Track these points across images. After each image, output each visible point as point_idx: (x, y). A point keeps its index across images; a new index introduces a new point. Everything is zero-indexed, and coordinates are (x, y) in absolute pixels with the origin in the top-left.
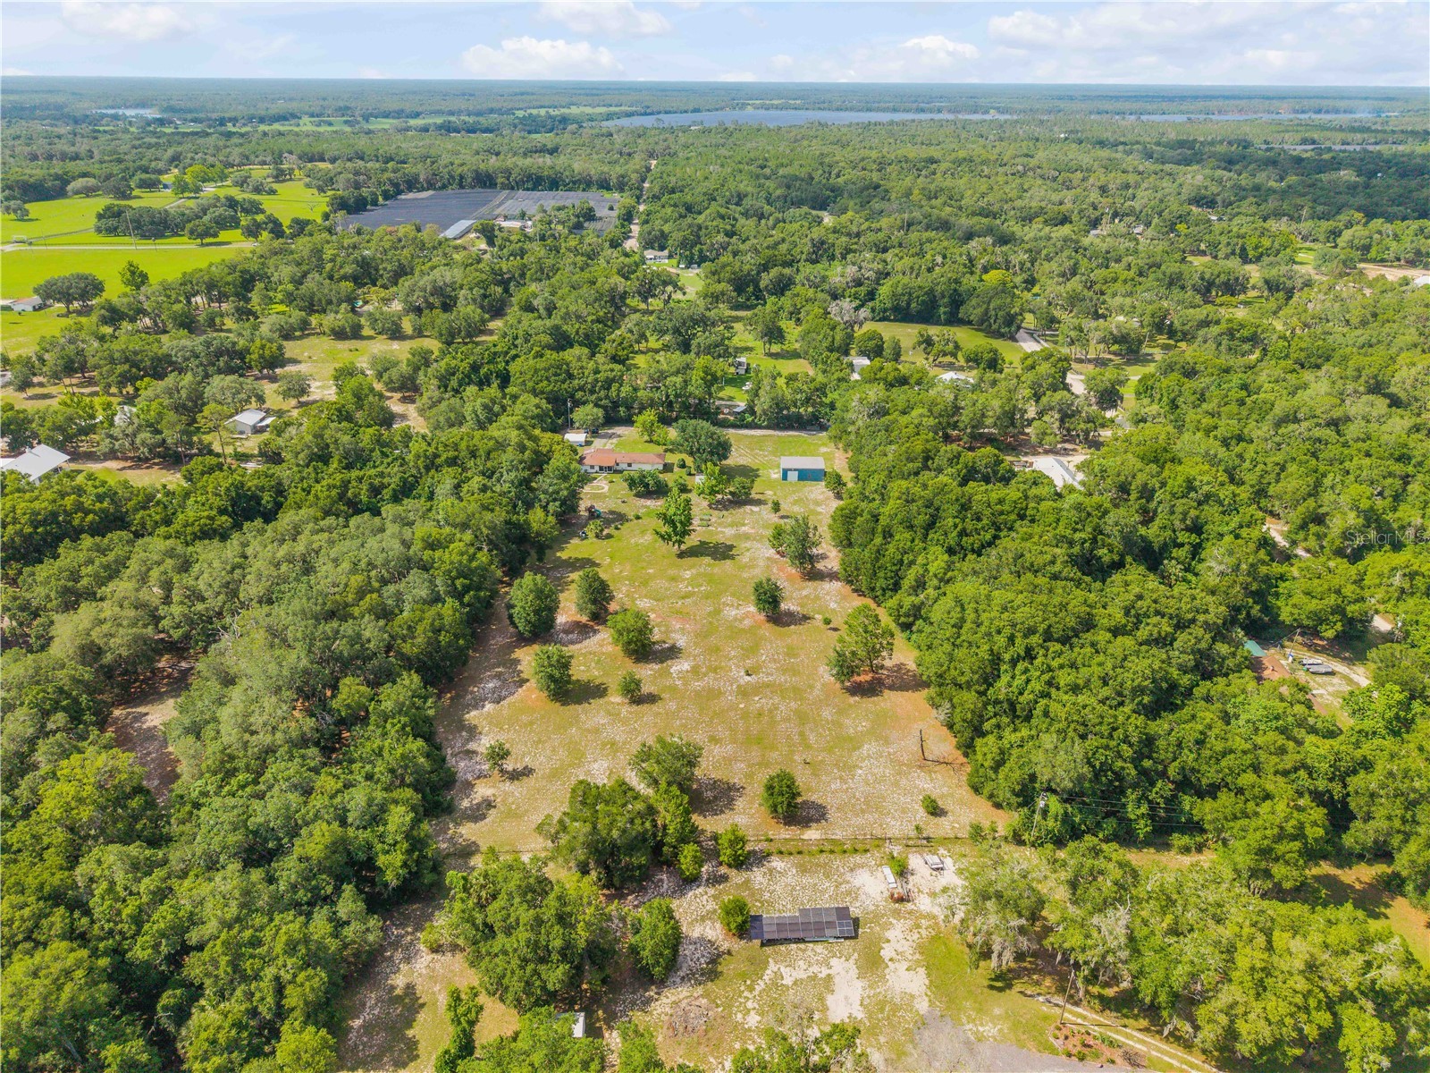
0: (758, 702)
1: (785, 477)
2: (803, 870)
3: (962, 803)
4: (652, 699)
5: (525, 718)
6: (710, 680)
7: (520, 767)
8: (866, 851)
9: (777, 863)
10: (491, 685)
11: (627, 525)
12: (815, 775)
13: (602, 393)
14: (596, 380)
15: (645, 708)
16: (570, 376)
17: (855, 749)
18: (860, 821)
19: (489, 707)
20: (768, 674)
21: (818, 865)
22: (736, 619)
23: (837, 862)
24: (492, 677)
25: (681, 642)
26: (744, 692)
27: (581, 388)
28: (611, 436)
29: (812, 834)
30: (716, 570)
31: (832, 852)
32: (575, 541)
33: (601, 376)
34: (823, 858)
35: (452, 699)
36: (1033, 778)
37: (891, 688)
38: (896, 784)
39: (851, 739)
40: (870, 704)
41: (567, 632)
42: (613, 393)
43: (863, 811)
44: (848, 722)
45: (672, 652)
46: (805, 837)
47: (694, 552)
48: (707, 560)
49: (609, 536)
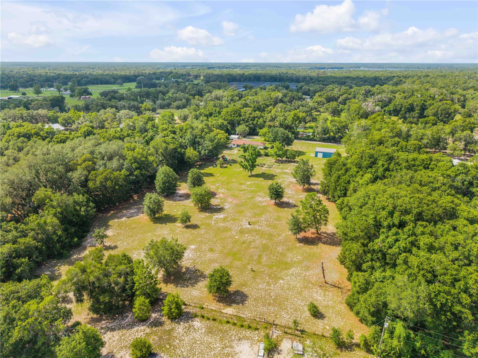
0: (247, 237)
1: (316, 156)
2: (210, 331)
3: (338, 314)
4: (195, 227)
5: (134, 226)
6: (228, 224)
7: (113, 245)
8: (257, 329)
9: (197, 323)
10: (133, 211)
11: (236, 164)
12: (254, 278)
13: (251, 122)
14: (250, 117)
15: (189, 230)
16: (240, 116)
17: (286, 269)
18: (265, 309)
19: (124, 219)
20: (259, 226)
21: (221, 330)
22: (259, 202)
23: (234, 331)
24: (136, 208)
25: (227, 206)
26: (242, 232)
27: (243, 120)
28: (250, 138)
29: (229, 311)
30: (263, 183)
31: (235, 324)
32: (211, 167)
33: (252, 116)
34: (226, 327)
35: (113, 213)
36: (385, 305)
37: (324, 243)
38: (300, 293)
39: (287, 263)
40: (308, 249)
41: (180, 196)
42: (255, 122)
43: (269, 304)
44: (290, 255)
45: (219, 210)
46: (224, 311)
47: (257, 176)
48: (262, 179)
49: (226, 167)
